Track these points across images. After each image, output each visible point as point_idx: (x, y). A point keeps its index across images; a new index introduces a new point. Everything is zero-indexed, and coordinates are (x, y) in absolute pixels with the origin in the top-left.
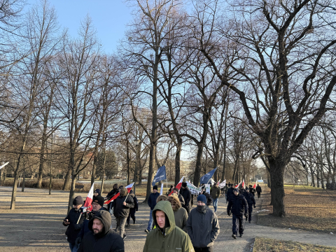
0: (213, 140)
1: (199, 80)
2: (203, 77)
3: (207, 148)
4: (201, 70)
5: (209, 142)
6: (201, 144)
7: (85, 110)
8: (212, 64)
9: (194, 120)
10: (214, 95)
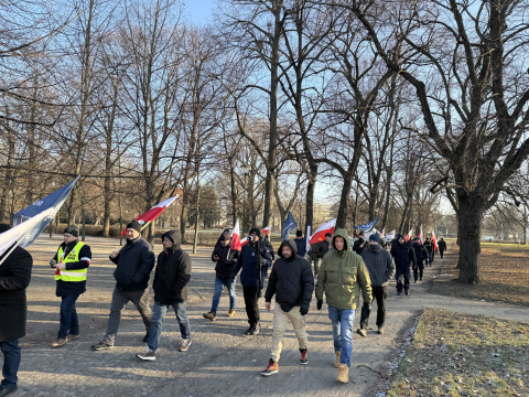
0: (370, 169)
1: (349, 66)
2: (356, 59)
3: (358, 181)
4: (353, 47)
5: (362, 172)
6: (348, 176)
7: (166, 121)
8: (372, 36)
9: (338, 136)
10: (375, 92)
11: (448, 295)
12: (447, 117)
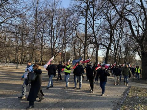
0: (115, 47)
1: (108, 17)
2: (110, 15)
3: (111, 50)
4: (109, 12)
5: (112, 47)
6: (108, 48)
8: (115, 8)
9: (105, 37)
10: (116, 24)
11: (139, 83)
12: (138, 31)
